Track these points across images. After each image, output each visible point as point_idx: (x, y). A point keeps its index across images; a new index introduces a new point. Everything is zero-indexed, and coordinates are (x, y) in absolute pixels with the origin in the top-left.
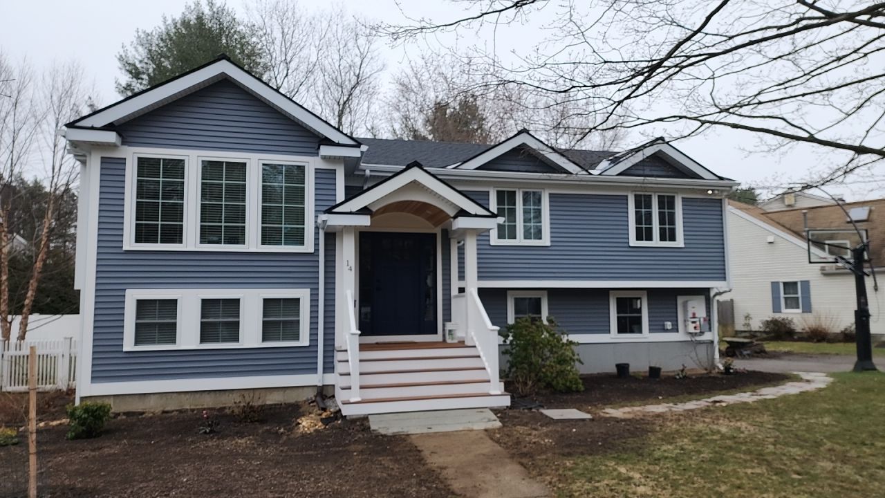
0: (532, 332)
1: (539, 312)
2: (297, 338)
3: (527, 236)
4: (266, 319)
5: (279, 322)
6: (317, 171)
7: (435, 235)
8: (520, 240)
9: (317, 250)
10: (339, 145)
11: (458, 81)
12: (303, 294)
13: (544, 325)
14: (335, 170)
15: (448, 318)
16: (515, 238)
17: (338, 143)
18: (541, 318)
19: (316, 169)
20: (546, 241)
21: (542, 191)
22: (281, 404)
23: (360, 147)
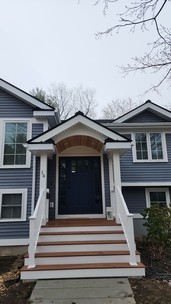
0: (161, 214)
1: (165, 200)
2: (20, 217)
3: (154, 157)
4: (3, 206)
5: (11, 207)
6: (33, 125)
7: (99, 157)
8: (150, 160)
9: (32, 167)
10: (43, 110)
11: (126, 108)
12: (24, 191)
13: (168, 209)
14: (43, 124)
15: (108, 204)
16: (147, 158)
17: (43, 109)
18: (166, 203)
19: (32, 124)
20: (165, 159)
21: (161, 132)
22: (10, 256)
23: (54, 111)
